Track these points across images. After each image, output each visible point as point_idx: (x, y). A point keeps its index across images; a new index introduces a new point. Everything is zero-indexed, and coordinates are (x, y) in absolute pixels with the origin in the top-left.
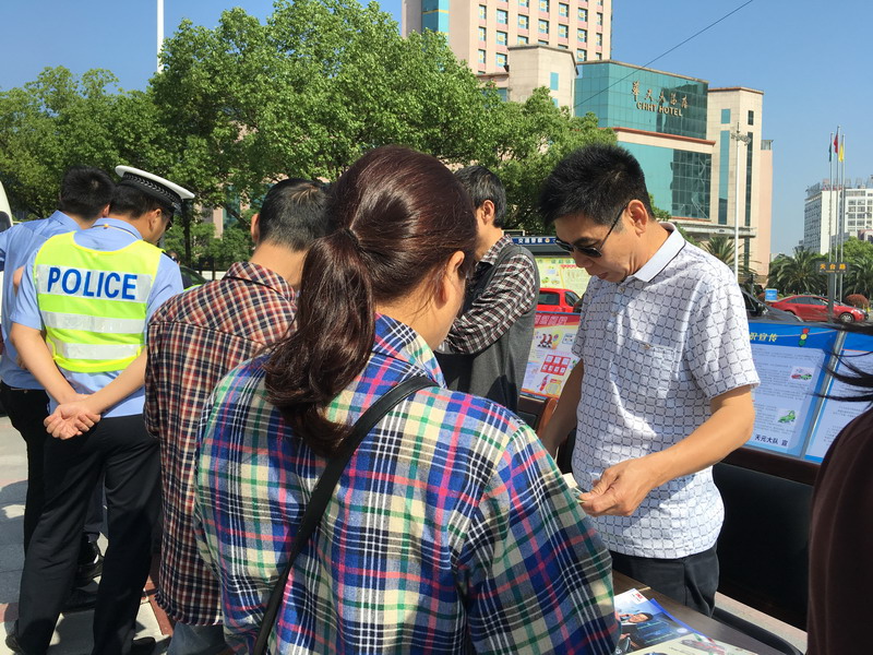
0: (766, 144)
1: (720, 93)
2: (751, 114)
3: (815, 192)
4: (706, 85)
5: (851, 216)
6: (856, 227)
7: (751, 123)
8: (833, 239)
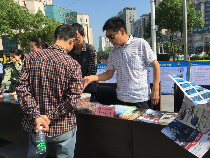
0: (91, 27)
1: (80, 15)
2: (87, 20)
3: (100, 38)
4: (76, 13)
5: (108, 43)
6: (109, 45)
7: (87, 22)
8: (105, 48)
